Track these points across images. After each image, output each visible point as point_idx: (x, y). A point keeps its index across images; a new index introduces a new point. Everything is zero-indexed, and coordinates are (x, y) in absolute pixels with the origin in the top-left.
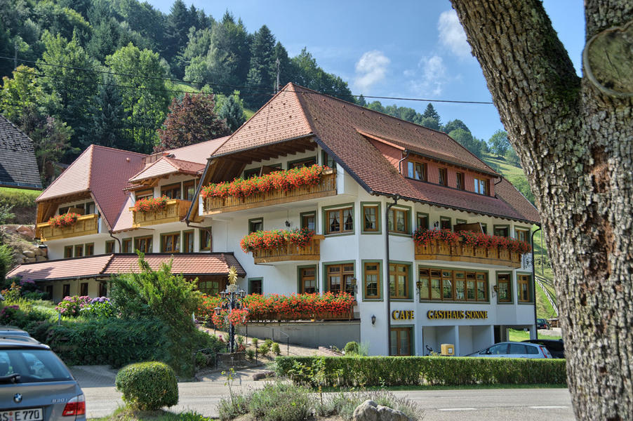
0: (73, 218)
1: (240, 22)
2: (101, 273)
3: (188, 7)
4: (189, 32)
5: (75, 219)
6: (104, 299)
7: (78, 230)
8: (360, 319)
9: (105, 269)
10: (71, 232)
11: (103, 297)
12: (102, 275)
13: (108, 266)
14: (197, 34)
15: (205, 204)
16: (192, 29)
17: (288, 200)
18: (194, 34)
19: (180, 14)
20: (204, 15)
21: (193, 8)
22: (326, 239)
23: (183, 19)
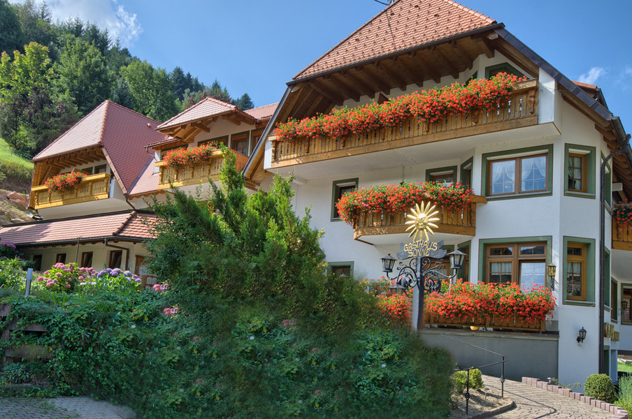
0: (77, 178)
1: (226, 91)
2: (114, 234)
3: (185, 74)
4: (184, 93)
5: (79, 179)
6: (119, 272)
7: (82, 194)
8: (556, 333)
9: (121, 230)
10: (74, 196)
11: (117, 269)
12: (116, 237)
13: (126, 225)
14: (191, 94)
15: (275, 152)
16: (187, 91)
17: (430, 138)
18: (189, 94)
19: (179, 78)
20: (197, 81)
21: (189, 75)
22: (488, 202)
23: (181, 82)
